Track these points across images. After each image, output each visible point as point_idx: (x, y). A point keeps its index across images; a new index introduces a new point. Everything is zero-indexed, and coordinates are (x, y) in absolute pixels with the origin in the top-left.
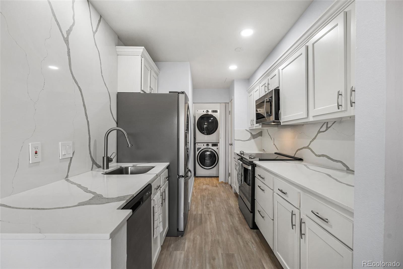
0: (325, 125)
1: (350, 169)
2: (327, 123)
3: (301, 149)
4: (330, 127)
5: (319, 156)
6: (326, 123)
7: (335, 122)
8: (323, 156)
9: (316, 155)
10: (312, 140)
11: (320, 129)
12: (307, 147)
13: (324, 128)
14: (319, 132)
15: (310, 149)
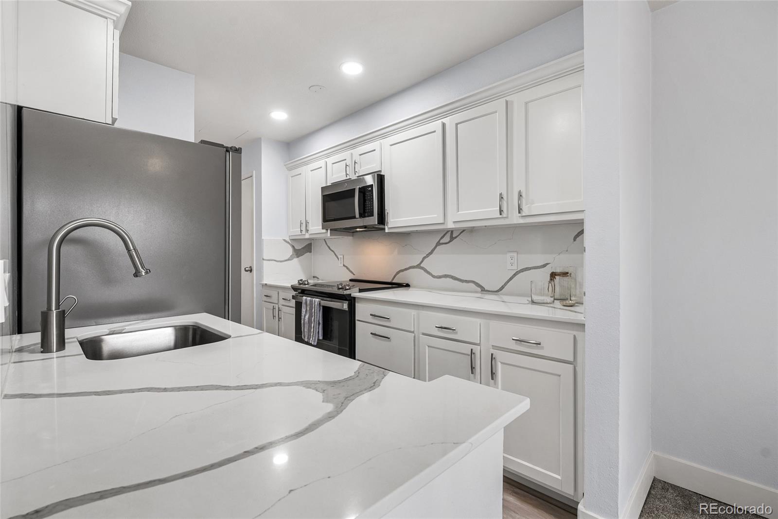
0: (449, 235)
1: (486, 289)
2: (452, 232)
3: (406, 269)
4: (456, 237)
5: (440, 277)
6: (450, 232)
7: (464, 231)
8: (446, 276)
9: (434, 277)
10: (425, 255)
11: (440, 240)
12: (418, 266)
13: (447, 239)
14: (438, 244)
15: (423, 268)
